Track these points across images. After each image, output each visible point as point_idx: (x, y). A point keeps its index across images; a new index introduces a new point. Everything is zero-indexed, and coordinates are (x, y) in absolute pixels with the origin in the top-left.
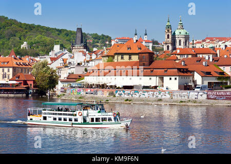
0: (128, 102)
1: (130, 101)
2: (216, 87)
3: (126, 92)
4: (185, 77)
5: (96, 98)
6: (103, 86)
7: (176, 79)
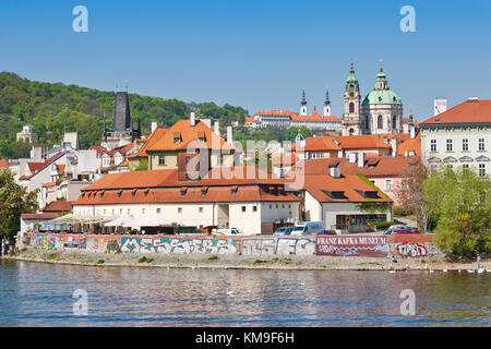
0: (145, 264)
1: (150, 261)
2: (356, 228)
3: (144, 241)
4: (280, 205)
5: (81, 257)
6: (98, 229)
7: (255, 209)
